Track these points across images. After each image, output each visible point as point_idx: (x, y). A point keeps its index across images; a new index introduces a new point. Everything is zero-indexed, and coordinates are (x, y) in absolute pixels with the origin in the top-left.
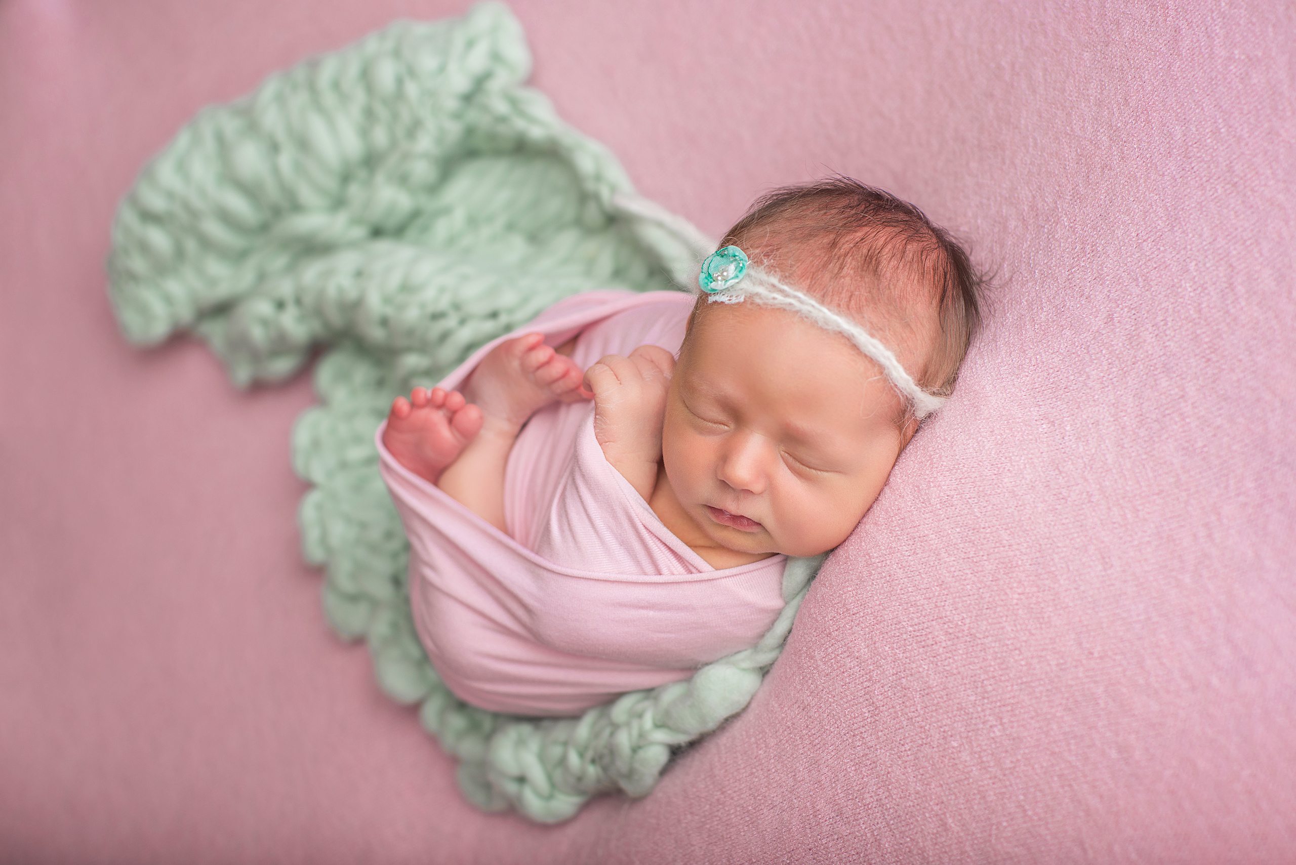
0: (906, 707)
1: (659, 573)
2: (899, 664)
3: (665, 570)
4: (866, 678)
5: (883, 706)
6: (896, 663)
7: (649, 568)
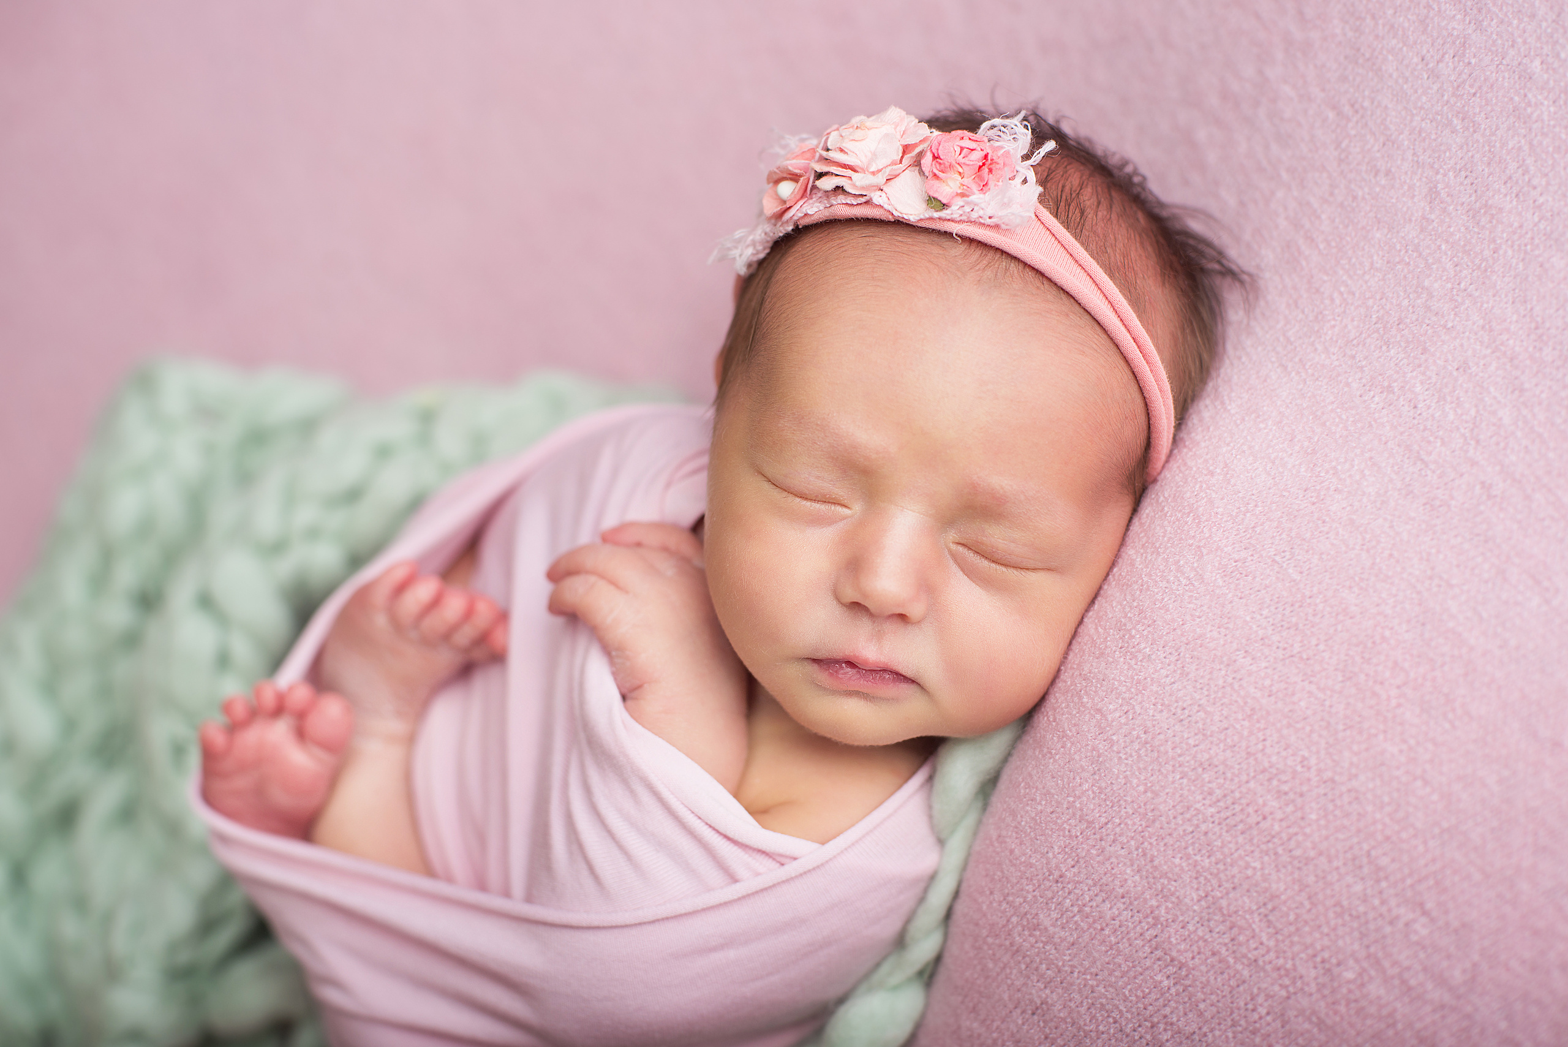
0: (1240, 944)
1: (734, 880)
2: (1206, 879)
3: (741, 872)
4: (1148, 923)
5: (1193, 958)
6: (1202, 879)
7: (713, 876)
